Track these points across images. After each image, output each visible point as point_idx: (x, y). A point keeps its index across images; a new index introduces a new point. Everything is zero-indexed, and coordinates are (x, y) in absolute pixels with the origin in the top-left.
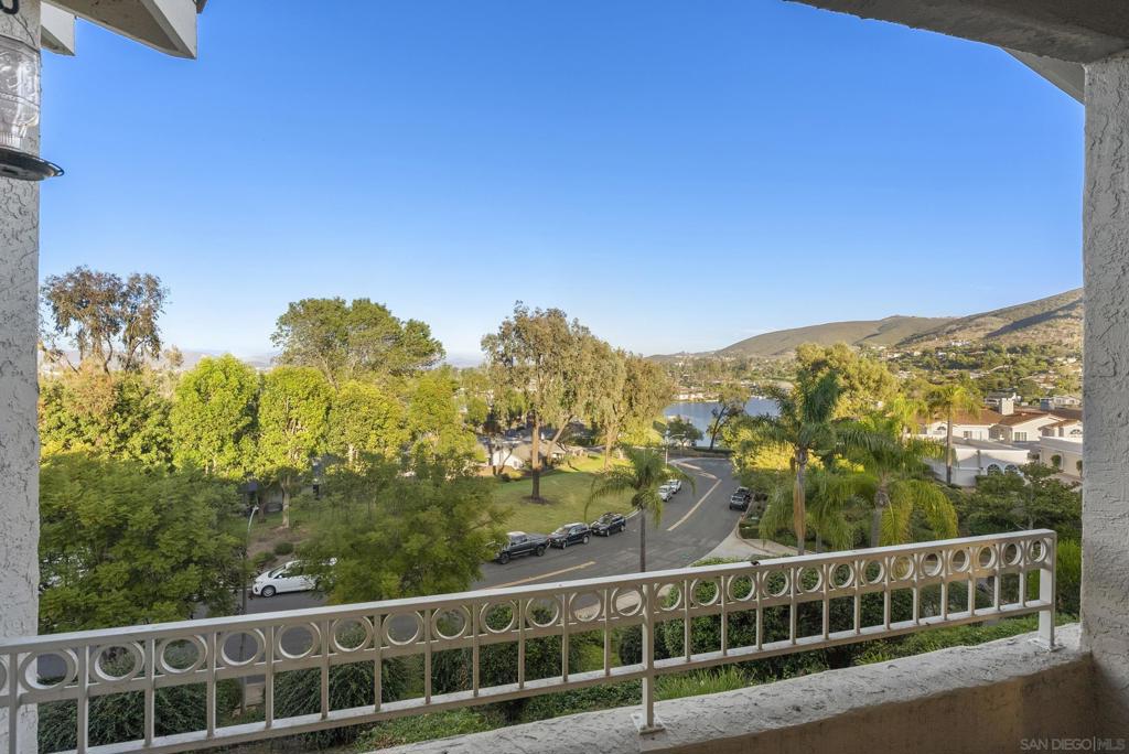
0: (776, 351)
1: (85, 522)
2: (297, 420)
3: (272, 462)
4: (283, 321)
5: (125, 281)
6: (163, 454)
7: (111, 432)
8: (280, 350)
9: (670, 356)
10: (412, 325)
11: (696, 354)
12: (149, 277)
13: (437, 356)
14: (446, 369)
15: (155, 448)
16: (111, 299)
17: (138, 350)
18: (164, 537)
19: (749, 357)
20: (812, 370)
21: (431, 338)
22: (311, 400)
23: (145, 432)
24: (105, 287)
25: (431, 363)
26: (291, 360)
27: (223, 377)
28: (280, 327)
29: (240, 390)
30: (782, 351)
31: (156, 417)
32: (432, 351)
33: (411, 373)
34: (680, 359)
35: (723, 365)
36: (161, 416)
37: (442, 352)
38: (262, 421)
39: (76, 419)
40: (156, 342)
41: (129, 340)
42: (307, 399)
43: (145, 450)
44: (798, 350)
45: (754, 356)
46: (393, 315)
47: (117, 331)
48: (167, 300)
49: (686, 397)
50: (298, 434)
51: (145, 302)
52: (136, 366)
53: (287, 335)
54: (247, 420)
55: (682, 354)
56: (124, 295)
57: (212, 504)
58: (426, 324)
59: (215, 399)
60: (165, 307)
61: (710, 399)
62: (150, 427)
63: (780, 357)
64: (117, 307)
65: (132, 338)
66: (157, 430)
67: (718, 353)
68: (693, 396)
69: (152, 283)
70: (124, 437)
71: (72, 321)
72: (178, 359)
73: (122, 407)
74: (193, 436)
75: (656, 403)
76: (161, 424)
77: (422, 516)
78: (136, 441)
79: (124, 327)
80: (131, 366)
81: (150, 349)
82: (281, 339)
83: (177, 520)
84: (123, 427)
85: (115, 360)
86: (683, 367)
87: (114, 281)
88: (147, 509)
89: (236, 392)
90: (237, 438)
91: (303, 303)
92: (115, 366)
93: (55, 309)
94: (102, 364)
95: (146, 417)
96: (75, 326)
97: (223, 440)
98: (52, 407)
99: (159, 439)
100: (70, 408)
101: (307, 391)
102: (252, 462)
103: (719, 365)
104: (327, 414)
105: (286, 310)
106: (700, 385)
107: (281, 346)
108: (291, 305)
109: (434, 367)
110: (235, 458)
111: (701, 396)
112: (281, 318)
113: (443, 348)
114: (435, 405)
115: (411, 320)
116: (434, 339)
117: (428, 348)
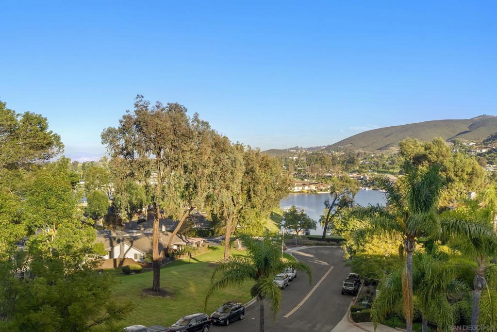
0: (380, 147)
9: (285, 151)
10: (28, 118)
11: (309, 149)
13: (55, 149)
14: (64, 162)
19: (356, 152)
20: (414, 163)
21: (48, 131)
25: (49, 157)
30: (386, 146)
32: (50, 144)
33: (28, 167)
34: (295, 154)
35: (334, 159)
37: (60, 145)
44: (401, 145)
45: (361, 151)
46: (8, 107)
49: (300, 188)
55: (296, 148)
58: (44, 116)
61: (322, 190)
63: (384, 152)
67: (329, 148)
68: (306, 188)
75: (272, 195)
77: (34, 316)
86: (297, 162)
103: (330, 159)
106: (313, 178)
109: (52, 160)
111: (313, 188)
113: (61, 141)
114: (53, 199)
115: (27, 113)
116: (51, 132)
117: (45, 142)
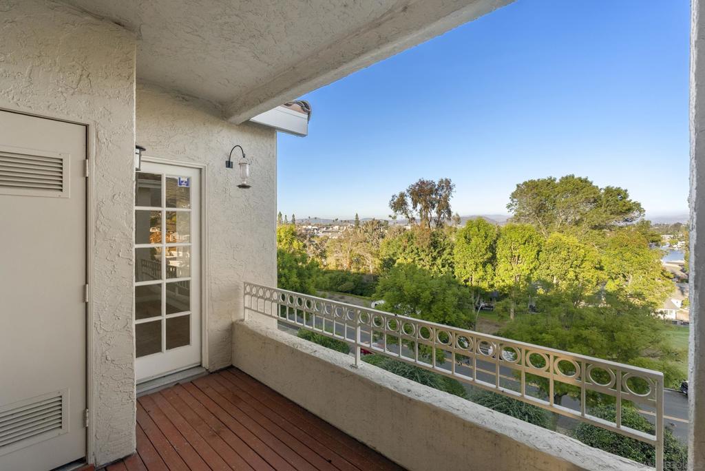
1: (406, 293)
2: (519, 256)
3: (503, 281)
4: (514, 196)
5: (437, 183)
6: (451, 269)
7: (430, 256)
8: (512, 214)
10: (609, 191)
12: (446, 180)
13: (636, 214)
14: (645, 224)
15: (447, 266)
16: (431, 192)
17: (442, 216)
18: (434, 307)
21: (628, 199)
22: (527, 245)
23: (443, 257)
24: (429, 187)
25: (632, 219)
26: (519, 220)
27: (477, 230)
28: (512, 200)
29: (486, 237)
31: (448, 250)
32: (629, 210)
33: (611, 228)
36: (449, 250)
37: (641, 211)
38: (498, 256)
39: (417, 249)
40: (449, 212)
41: (439, 212)
42: (524, 244)
43: (443, 266)
46: (594, 184)
47: (433, 208)
48: (454, 190)
50: (519, 265)
51: (445, 192)
52: (441, 225)
53: (516, 204)
54: (490, 255)
56: (437, 190)
57: (455, 295)
58: (623, 188)
59: (473, 242)
60: (453, 194)
62: (445, 255)
64: (434, 196)
65: (440, 211)
66: (448, 257)
69: (448, 182)
70: (435, 259)
71: (418, 204)
72: (458, 220)
73: (434, 244)
74: (462, 262)
76: (450, 254)
78: (439, 261)
79: (437, 205)
80: (440, 224)
81: (447, 216)
82: (513, 207)
83: (439, 301)
84: (435, 254)
85: (433, 221)
87: (432, 184)
88: (428, 292)
89: (484, 238)
90: (484, 265)
91: (525, 183)
92: (433, 225)
93: (412, 199)
94: (427, 223)
95: (444, 250)
96: (419, 206)
97: (477, 264)
98: (410, 243)
99: (449, 261)
100: (416, 245)
101: (525, 239)
102: (492, 279)
104: (538, 254)
105: (514, 189)
107: (513, 211)
108: (518, 186)
109: (634, 222)
110: (483, 276)
112: (513, 194)
113: (642, 207)
114: (628, 253)
115: (608, 187)
116: (631, 200)
117: (624, 208)
